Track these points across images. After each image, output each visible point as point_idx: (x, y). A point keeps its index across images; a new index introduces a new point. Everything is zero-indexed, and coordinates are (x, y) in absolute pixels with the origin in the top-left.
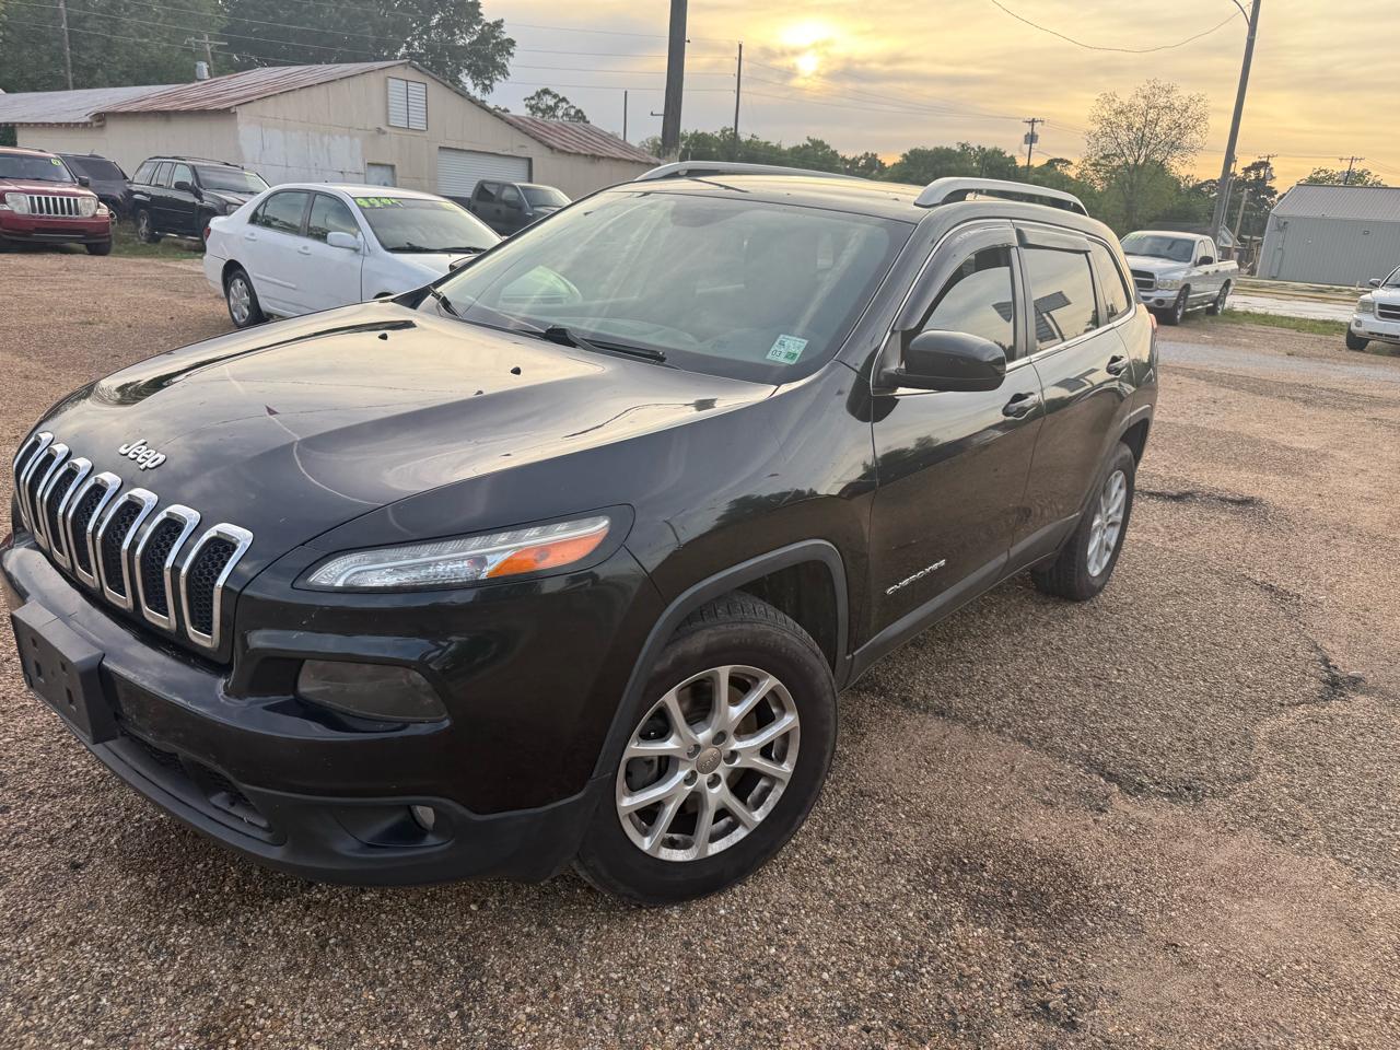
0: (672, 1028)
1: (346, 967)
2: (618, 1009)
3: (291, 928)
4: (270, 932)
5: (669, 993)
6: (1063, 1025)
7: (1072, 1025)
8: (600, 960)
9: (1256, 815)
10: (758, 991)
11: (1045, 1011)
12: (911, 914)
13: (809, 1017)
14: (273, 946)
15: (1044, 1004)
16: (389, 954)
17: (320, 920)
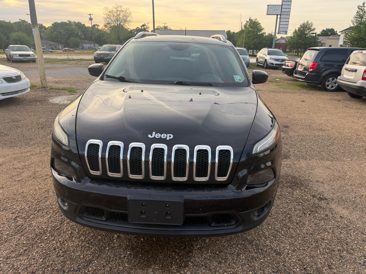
0: (290, 230)
1: (228, 255)
2: (278, 233)
3: (205, 256)
4: (202, 259)
5: (280, 225)
6: (325, 200)
7: (326, 199)
8: (263, 227)
9: (298, 158)
10: (290, 217)
11: (321, 199)
12: (287, 193)
13: (301, 217)
14: (208, 261)
15: (320, 198)
16: (231, 248)
17: (208, 250)
